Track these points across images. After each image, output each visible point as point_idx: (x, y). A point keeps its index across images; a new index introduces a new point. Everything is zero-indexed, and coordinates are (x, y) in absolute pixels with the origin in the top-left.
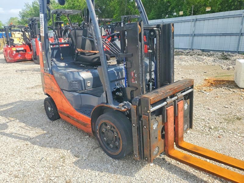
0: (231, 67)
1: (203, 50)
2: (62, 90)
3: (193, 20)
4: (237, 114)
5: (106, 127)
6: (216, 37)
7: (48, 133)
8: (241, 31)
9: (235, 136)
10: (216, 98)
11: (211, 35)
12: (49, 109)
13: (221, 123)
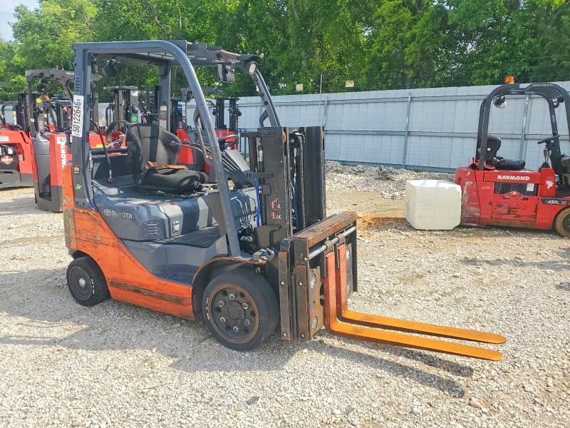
0: (397, 194)
1: (344, 163)
2: (121, 239)
3: (323, 103)
4: (417, 270)
5: (225, 298)
6: (367, 137)
7: (92, 328)
8: (407, 128)
9: (417, 301)
10: (382, 247)
11: (356, 133)
12: (82, 282)
13: (395, 284)
